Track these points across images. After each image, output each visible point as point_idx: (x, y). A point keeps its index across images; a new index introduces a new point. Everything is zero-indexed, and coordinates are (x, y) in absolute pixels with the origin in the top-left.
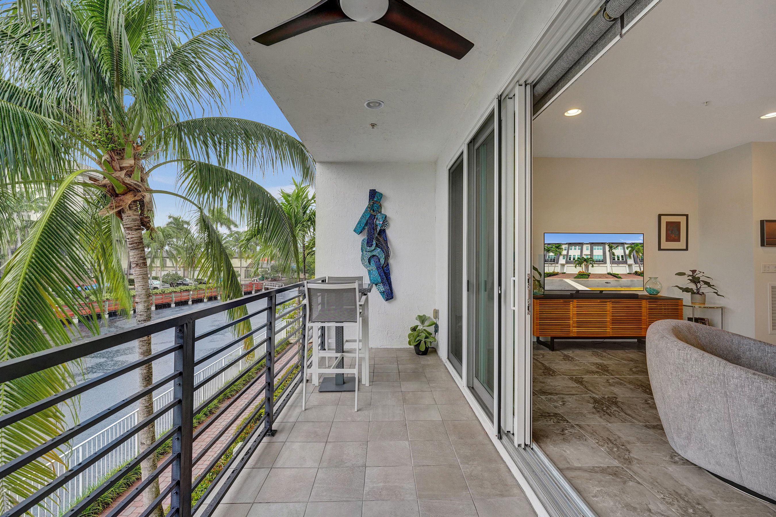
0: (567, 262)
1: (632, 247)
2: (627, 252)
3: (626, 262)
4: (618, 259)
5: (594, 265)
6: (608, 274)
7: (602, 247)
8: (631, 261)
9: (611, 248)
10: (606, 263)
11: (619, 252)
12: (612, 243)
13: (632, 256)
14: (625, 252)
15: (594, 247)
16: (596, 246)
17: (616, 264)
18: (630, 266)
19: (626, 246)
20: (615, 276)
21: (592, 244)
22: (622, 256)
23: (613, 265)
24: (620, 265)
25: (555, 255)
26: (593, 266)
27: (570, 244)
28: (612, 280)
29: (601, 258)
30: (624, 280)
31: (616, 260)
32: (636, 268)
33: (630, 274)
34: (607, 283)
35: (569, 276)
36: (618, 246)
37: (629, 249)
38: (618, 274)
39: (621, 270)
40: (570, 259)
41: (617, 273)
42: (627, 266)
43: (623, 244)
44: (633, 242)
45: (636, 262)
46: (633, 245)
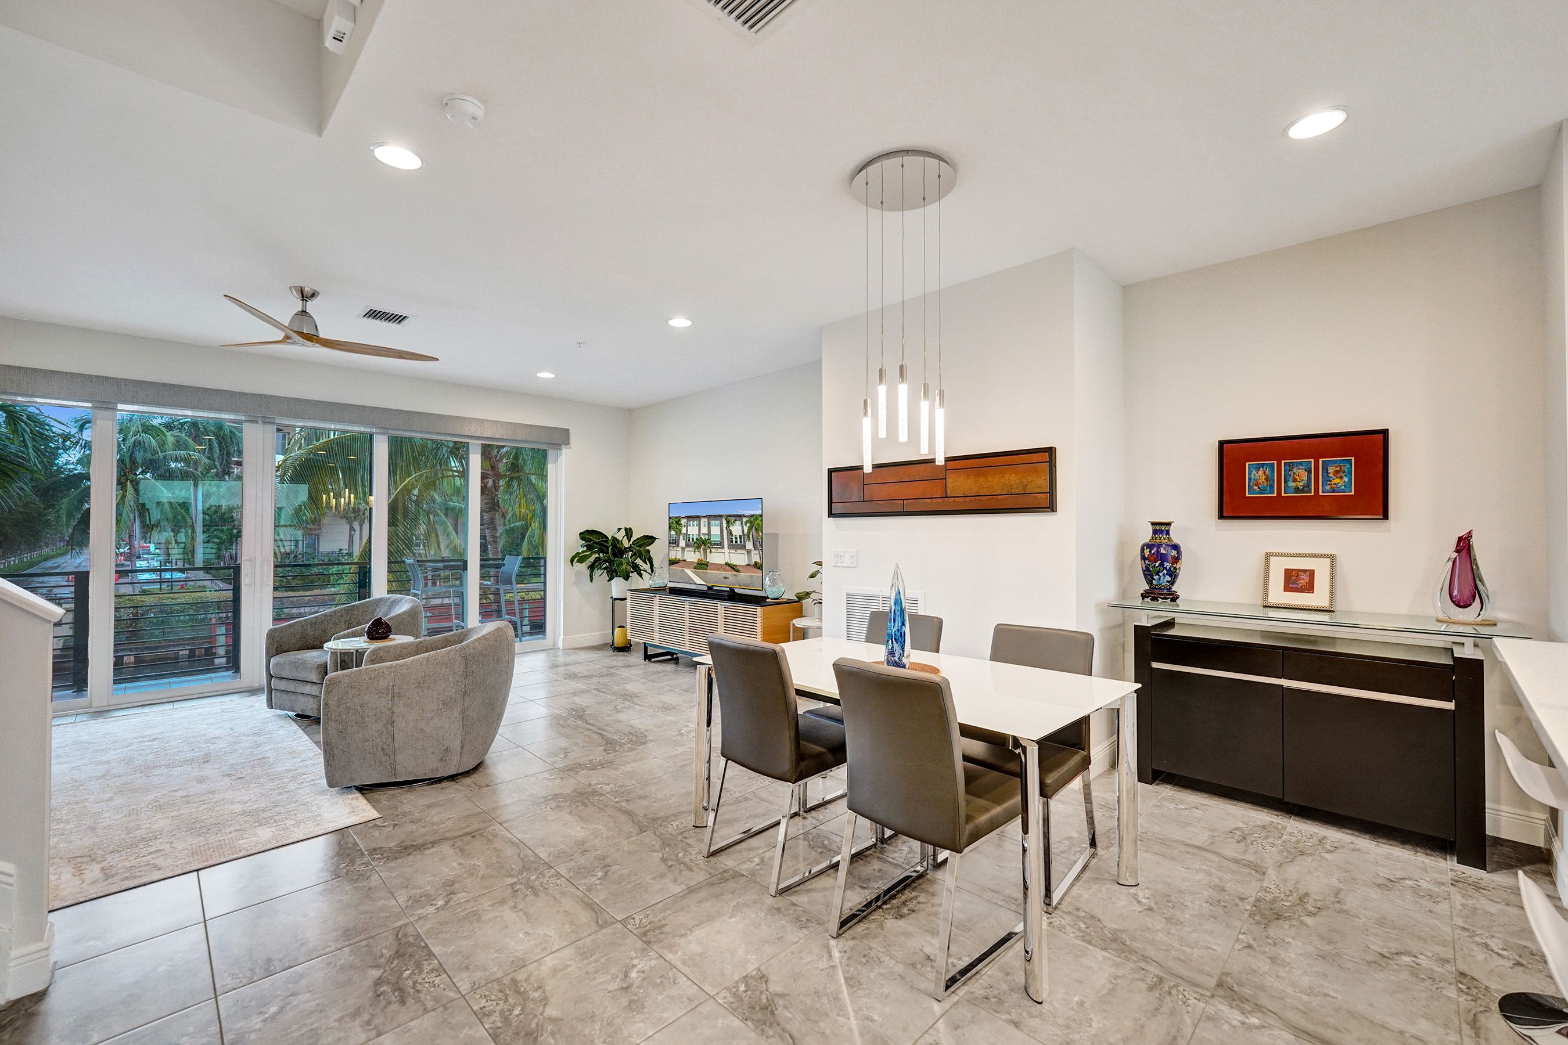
0: (687, 545)
1: (751, 522)
2: (746, 529)
3: (744, 547)
4: (736, 542)
5: (713, 550)
6: (727, 564)
7: (719, 522)
8: (749, 545)
9: (728, 522)
10: (723, 548)
11: (737, 529)
12: (730, 516)
13: (751, 536)
14: (743, 531)
15: (711, 522)
16: (715, 520)
17: (734, 548)
18: (749, 552)
19: (744, 520)
20: (733, 567)
21: (709, 517)
22: (740, 536)
23: (732, 551)
24: (739, 551)
25: (676, 534)
26: (711, 552)
27: (689, 518)
28: (730, 573)
29: (718, 539)
30: (743, 576)
31: (734, 542)
32: (756, 558)
33: (750, 565)
34: (725, 578)
35: (689, 564)
36: (735, 520)
37: (748, 525)
38: (736, 566)
39: (739, 559)
40: (689, 540)
41: (735, 563)
42: (746, 553)
43: (740, 516)
44: (752, 513)
45: (755, 548)
46: (752, 519)
